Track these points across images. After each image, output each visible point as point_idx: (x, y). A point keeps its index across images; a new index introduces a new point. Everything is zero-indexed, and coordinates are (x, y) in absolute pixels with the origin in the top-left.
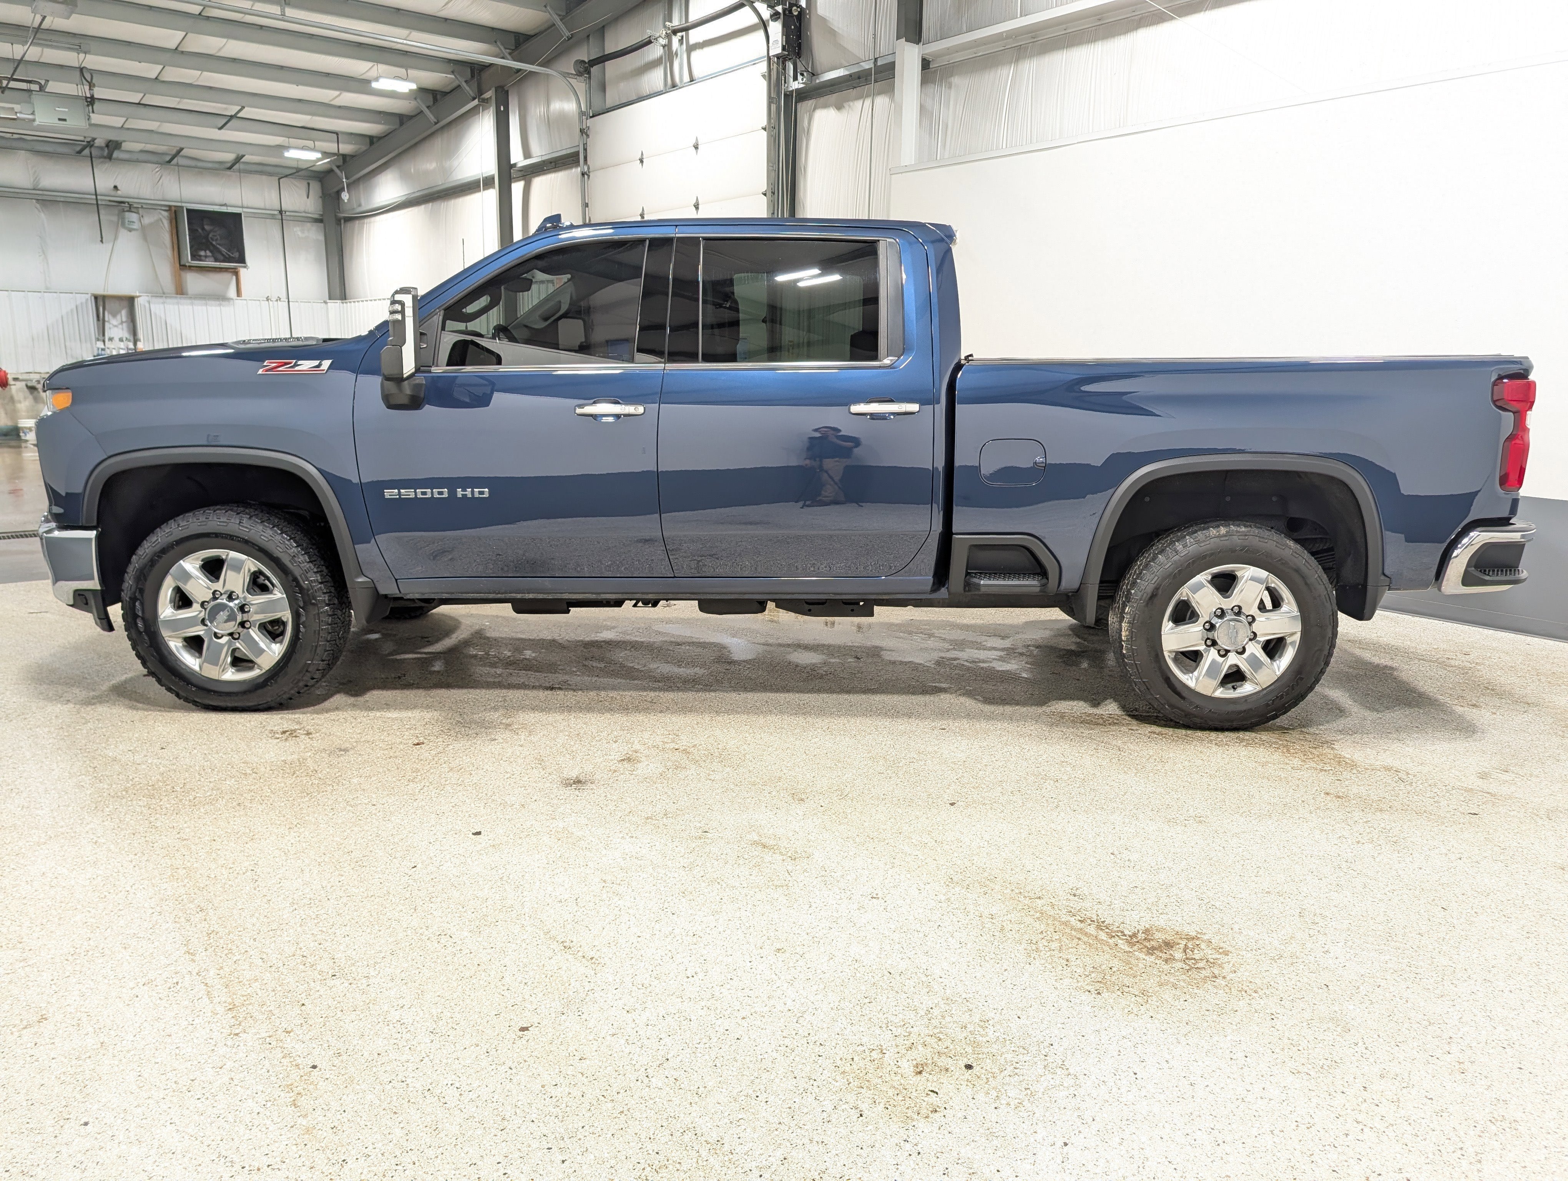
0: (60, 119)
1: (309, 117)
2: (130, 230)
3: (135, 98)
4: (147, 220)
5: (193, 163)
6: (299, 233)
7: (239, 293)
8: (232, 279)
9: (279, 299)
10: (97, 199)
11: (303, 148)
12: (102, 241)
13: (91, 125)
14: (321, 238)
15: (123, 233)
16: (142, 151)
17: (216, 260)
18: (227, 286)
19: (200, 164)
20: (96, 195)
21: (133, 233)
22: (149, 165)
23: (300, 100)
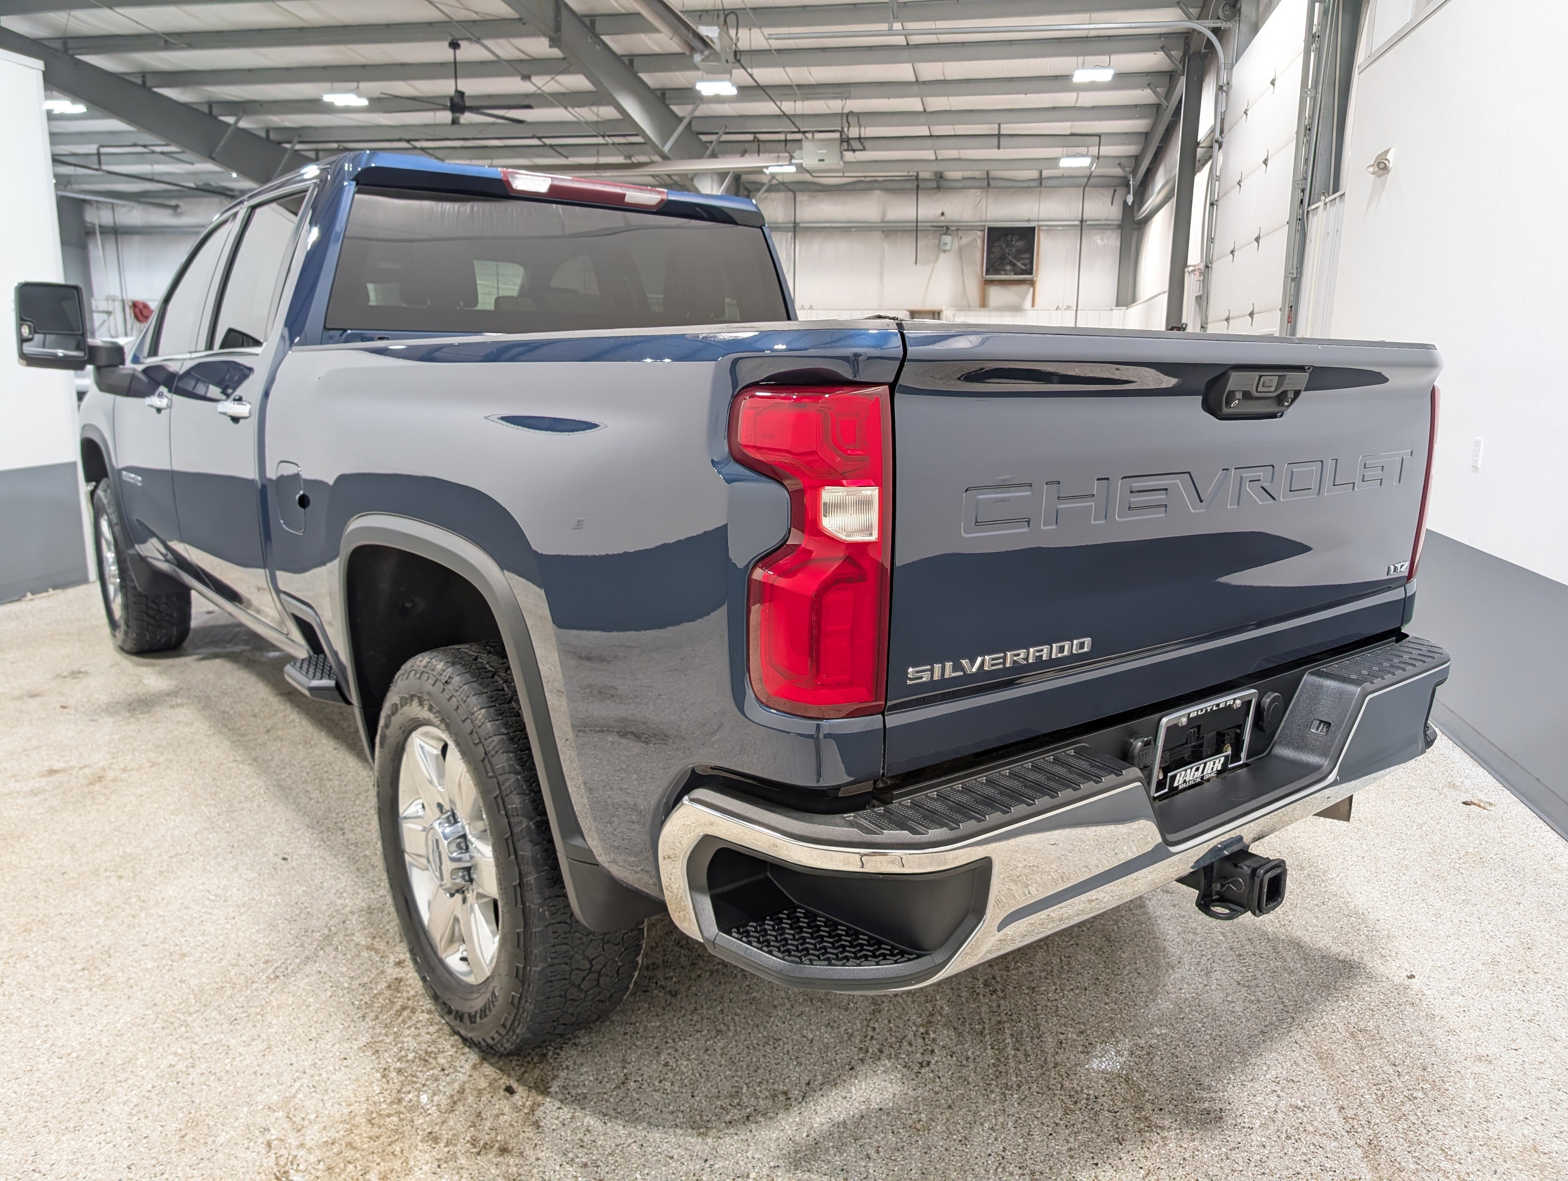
0: (820, 160)
1: (1069, 124)
2: (945, 251)
3: (924, 131)
4: (965, 241)
5: (1010, 184)
6: (1099, 241)
7: (1033, 305)
8: (1028, 291)
9: (1068, 308)
10: (917, 226)
11: (1076, 155)
12: (916, 263)
13: (845, 163)
14: (1118, 244)
15: (942, 255)
16: (964, 179)
17: (1016, 274)
18: (1024, 297)
19: (1017, 184)
20: (917, 222)
21: (947, 253)
22: (973, 191)
23: (1054, 108)
